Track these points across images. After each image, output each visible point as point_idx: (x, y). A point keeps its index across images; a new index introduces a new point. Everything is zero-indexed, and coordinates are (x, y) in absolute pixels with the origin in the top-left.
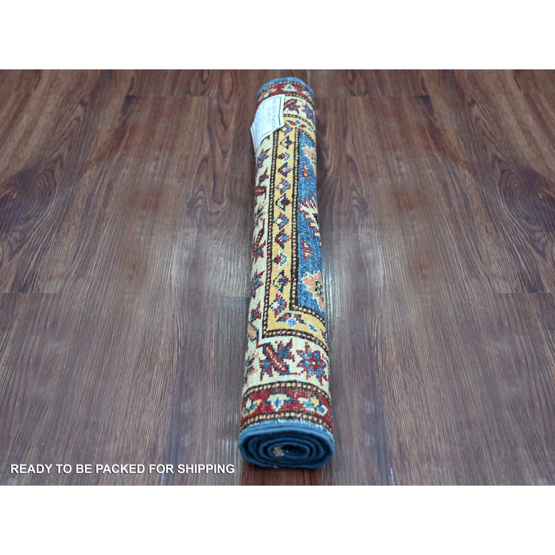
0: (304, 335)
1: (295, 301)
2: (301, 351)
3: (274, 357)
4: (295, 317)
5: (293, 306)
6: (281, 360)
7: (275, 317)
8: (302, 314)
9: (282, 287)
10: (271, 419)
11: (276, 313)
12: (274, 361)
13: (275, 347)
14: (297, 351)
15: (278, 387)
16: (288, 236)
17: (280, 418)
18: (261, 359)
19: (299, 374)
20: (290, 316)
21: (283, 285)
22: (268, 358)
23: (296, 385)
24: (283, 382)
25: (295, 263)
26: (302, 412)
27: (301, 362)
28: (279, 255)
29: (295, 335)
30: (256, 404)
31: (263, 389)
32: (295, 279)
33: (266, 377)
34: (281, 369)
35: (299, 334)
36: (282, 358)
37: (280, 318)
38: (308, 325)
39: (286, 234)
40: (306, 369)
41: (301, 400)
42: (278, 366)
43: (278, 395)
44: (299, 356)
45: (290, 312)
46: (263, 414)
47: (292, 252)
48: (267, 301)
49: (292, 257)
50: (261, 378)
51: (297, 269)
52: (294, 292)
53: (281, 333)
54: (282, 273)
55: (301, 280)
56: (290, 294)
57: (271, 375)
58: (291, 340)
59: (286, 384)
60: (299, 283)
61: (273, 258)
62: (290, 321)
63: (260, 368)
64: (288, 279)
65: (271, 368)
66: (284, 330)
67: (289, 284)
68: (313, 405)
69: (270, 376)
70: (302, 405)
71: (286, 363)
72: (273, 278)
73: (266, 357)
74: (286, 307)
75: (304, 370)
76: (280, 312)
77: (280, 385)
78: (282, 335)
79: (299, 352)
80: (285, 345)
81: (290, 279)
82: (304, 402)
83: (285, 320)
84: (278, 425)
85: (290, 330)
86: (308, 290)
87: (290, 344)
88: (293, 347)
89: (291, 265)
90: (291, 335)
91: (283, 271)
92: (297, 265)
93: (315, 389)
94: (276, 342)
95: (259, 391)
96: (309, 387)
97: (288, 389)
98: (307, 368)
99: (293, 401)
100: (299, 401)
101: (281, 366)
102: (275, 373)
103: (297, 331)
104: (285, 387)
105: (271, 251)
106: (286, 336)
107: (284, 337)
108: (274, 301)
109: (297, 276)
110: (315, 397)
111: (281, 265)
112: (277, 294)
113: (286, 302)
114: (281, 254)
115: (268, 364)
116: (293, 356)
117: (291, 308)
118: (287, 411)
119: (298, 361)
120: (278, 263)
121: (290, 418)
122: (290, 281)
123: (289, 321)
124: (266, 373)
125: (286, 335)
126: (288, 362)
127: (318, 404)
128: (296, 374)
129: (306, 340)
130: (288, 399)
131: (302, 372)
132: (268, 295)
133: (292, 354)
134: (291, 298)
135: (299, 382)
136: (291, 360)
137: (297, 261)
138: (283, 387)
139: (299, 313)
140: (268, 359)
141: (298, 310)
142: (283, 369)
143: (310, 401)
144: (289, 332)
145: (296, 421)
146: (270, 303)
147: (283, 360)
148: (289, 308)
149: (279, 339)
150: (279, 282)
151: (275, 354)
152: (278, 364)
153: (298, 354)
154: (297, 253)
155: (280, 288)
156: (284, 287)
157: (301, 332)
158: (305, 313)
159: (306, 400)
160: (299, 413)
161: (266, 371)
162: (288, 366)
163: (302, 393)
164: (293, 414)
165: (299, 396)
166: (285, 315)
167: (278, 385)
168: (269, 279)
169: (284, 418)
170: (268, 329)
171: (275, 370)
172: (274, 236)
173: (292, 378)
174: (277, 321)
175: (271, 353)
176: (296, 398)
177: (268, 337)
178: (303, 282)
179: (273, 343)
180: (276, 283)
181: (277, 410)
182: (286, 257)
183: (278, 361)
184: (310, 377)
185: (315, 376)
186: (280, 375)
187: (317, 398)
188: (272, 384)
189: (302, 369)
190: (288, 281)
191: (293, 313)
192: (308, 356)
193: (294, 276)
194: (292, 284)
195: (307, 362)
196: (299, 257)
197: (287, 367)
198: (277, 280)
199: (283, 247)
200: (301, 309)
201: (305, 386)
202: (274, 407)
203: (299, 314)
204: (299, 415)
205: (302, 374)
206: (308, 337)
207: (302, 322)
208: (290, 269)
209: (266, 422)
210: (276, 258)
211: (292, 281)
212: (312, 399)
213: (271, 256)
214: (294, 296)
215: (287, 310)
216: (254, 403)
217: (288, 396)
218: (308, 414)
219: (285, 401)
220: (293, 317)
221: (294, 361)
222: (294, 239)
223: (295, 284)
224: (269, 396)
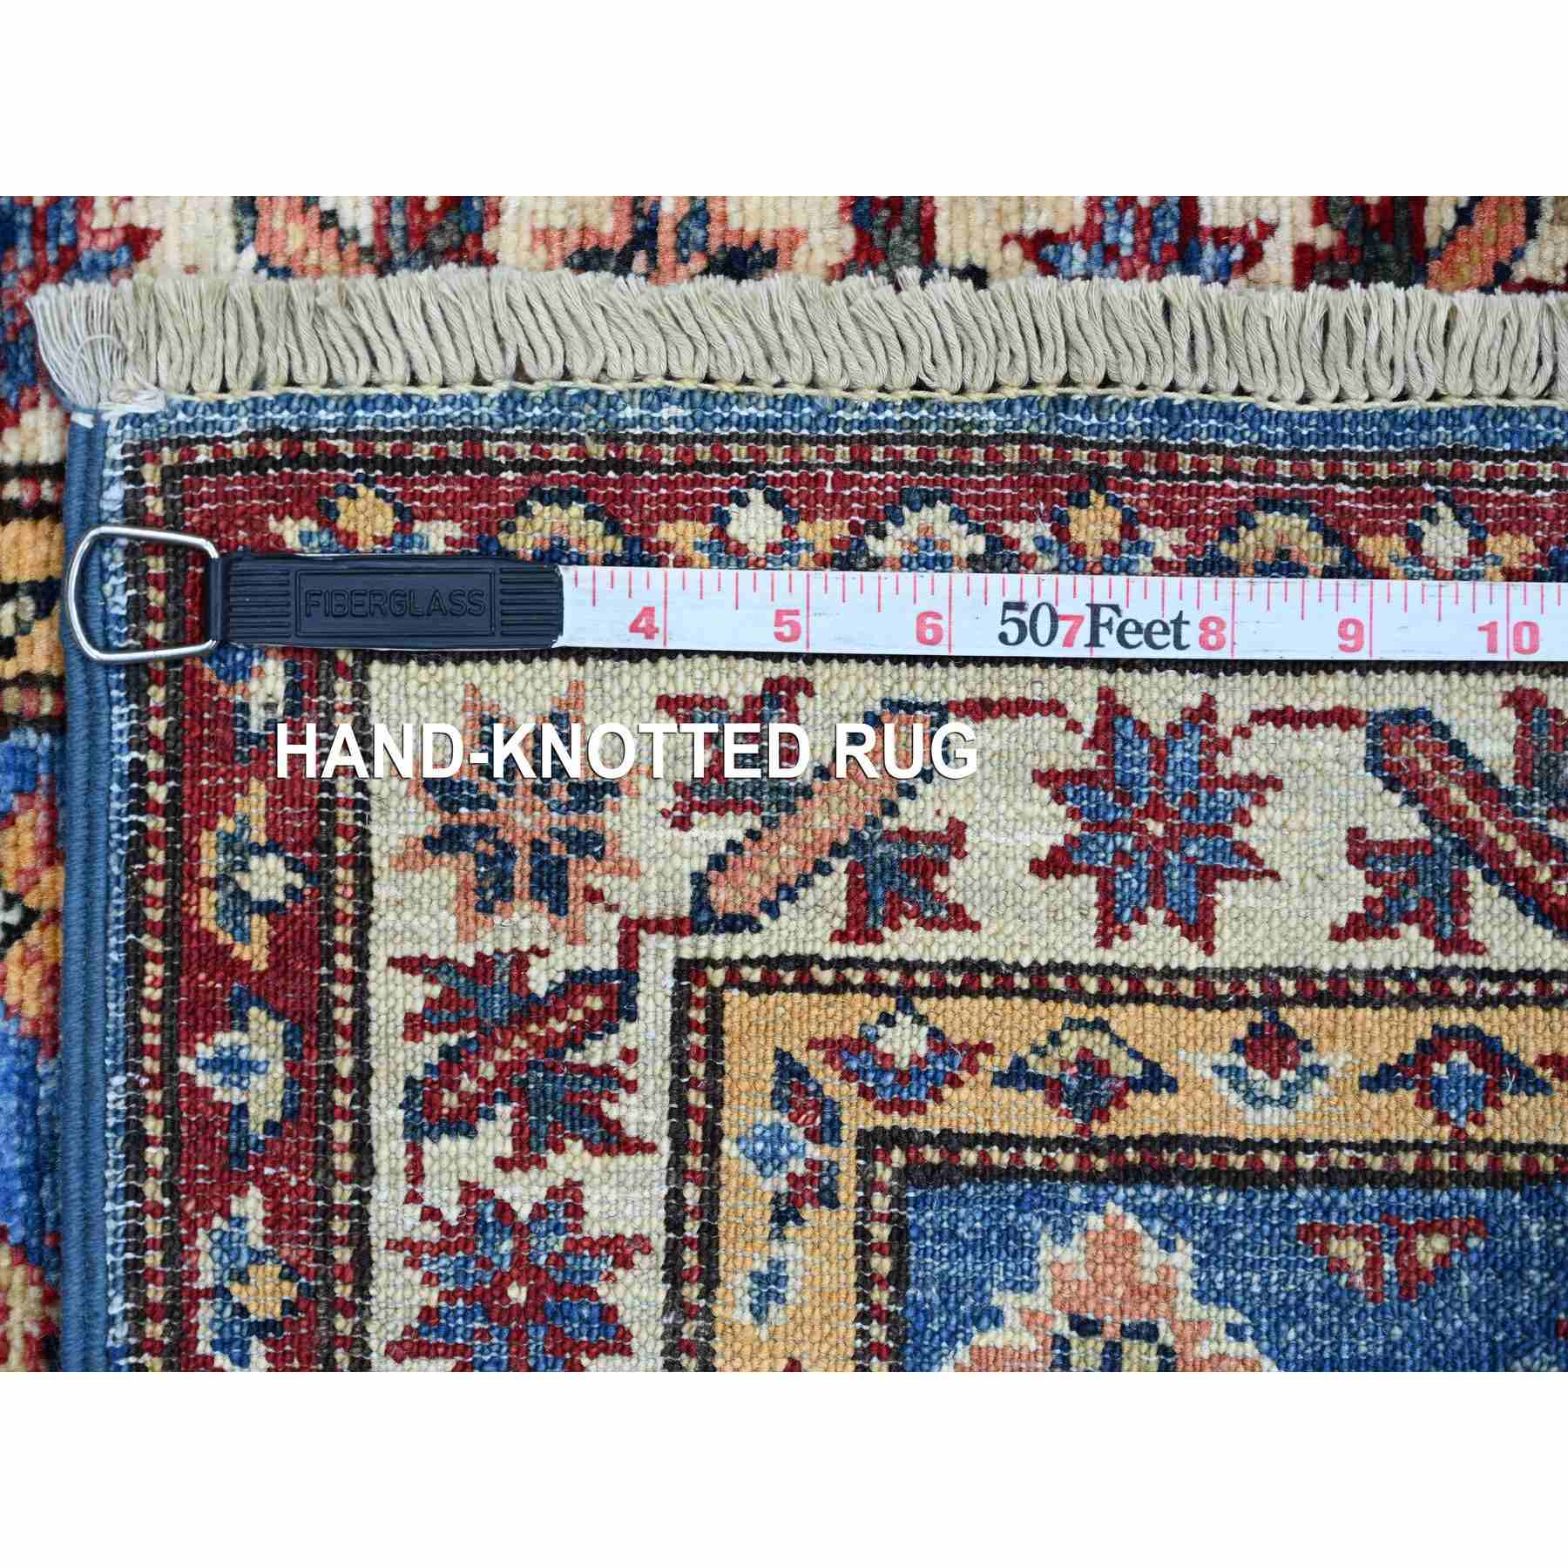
0: (692, 1228)
1: (935, 1168)
2: (577, 1212)
3: (536, 1042)
4: (813, 1164)
5: (898, 1157)
6: (508, 1086)
7: (813, 1044)
8: (847, 1216)
9: (1036, 1081)
10: (139, 1029)
11: (835, 1049)
12: (506, 1046)
13: (598, 1053)
14: (573, 1187)
15: (331, 1070)
16: (1479, 1120)
17: (132, 1085)
18: (533, 959)
19: (413, 1198)
20: (814, 1136)
21: (1054, 1090)
22: (530, 1009)
23: (344, 1178)
24: (363, 1099)
25: (1238, 1161)
26: (176, 1208)
27: (503, 1209)
28: (1307, 1059)
29: (677, 1170)
30: (246, 938)
31: (337, 976)
32: (1101, 1164)
33: (415, 993)
34: (453, 1086)
35: (691, 1194)
36: (523, 1091)
37: (803, 1073)
38: (776, 1250)
39: (1498, 1105)
40: (458, 1239)
41: (251, 1205)
42: (473, 1072)
43: (278, 1070)
44: (540, 1194)
45: (848, 1133)
46: (167, 983)
47: (1338, 1145)
48: (955, 980)
49: (1289, 1147)
50: (408, 965)
51: (1197, 1179)
52: (1000, 1158)
53: (694, 1083)
54: (1155, 1080)
55: (1112, 1208)
56: (985, 1130)
57: (415, 1026)
58: (652, 1148)
59: (345, 1115)
60: (1076, 1194)
61: (1294, 1017)
62: (777, 1136)
63: (480, 957)
64: (1104, 1116)
65: (462, 1024)
66: (716, 1099)
67: (1068, 1128)
68: (242, 1277)
69: (410, 1018)
70: (225, 1213)
71: (491, 1116)
72: (1123, 1019)
73: (541, 992)
74: (883, 1107)
75: (446, 1228)
76: (847, 1076)
77: (345, 1085)
78: (677, 1091)
79: (569, 1197)
80: (611, 1111)
81: (1100, 1130)
82: (242, 1221)
83: (779, 1101)
84: (96, 1071)
85: (714, 1137)
86: (1043, 1257)
87: (613, 1140)
88: (597, 1163)
89: (1227, 1140)
90: (680, 1143)
91: (1172, 1086)
92: (1219, 1177)
93: (343, 1291)
94: (629, 1056)
95: (328, 958)
96: (343, 1255)
97: (316, 1130)
98: (465, 1244)
99: (244, 1159)
100: (241, 1192)
101: (468, 1084)
102: (430, 1047)
103: (710, 1182)
104: (332, 1113)
105: (1359, 1002)
106: (671, 1114)
107: (664, 1102)
108: (935, 1034)
109: (1126, 1175)
110: (290, 1291)
111: (1219, 1070)
112: (988, 1049)
113: (921, 1109)
114: (1319, 1071)
115: (498, 1007)
116: (541, 1163)
117: (872, 1144)
118: (172, 1127)
119: (503, 1193)
120: (1238, 1046)
121: (137, 1142)
122: (1082, 1130)
123: (776, 1127)
124: (435, 991)
125: (680, 1112)
126: (496, 1136)
127: (257, 1314)
128: (416, 1173)
129: (659, 1243)
130: (256, 1129)
131: (431, 1214)
132: (1004, 989)
133: (551, 1156)
134: (950, 1140)
135: (365, 1197)
136: (507, 1150)
137: (1255, 1177)
138: (329, 1098)
139: (848, 1192)
140: (526, 1008)
141: (868, 1185)
142: (450, 1100)
143: (258, 1257)
144: (696, 1132)
145: (115, 1178)
146: (922, 1006)
147: (507, 1099)
148: (879, 1129)
149: (654, 1072)
150: (1086, 1059)
151: (552, 1049)
152: (488, 1071)
153: (553, 1193)
154: (1329, 1177)
155: (1035, 1064)
156: (1036, 1097)
157: (710, 1204)
158: (861, 1233)
159: (255, 1232)
160: (170, 1190)
161: (448, 991)
162: (471, 1132)
163: (298, 1213)
164: (156, 1156)
165: (272, 1191)
166: (824, 1105)
167: (345, 1066)
168: (1123, 988)
169: (137, 1106)
170: (733, 996)
171: (445, 1051)
172: (1492, 1022)
173: (390, 1151)
174: (781, 1055)
175: (561, 1027)
176: (257, 1177)
177: (681, 999)
178: (1094, 1221)
179: (629, 1035)
180: (1072, 1042)
181: (186, 1064)
182: (1287, 1103)
183: (501, 1067)
184: (413, 1263)
185: (431, 1297)
186: (410, 1083)
187: (289, 1307)
188: (359, 1032)
189: (452, 1214)
190: (1087, 1121)
191: (845, 1155)
192: (558, 1260)
193: (1131, 1154)
194: (1064, 1143)
195: (507, 1246)
196: (1302, 1193)
197: (462, 1124)
198: (1100, 1045)
199: (1382, 1080)
200: (880, 1202)
201: (340, 1227)
202: (204, 1051)
203: (842, 1196)
204: (151, 1189)
205: (415, 1211)
206: (690, 1258)
207: (785, 1213)
208: (1183, 1127)
209: (116, 1010)
210: (1288, 1034)
211: (1089, 1146)
212: (272, 1269)
213: (1321, 1000)
214: (970, 1157)
215: (858, 1116)
216: (259, 925)
217: (270, 1126)
218: (175, 1247)
219: (243, 1109)
220: (814, 1151)
221: (502, 1163)
222: (1458, 1162)
223: (1068, 1162)
224: (278, 1016)
